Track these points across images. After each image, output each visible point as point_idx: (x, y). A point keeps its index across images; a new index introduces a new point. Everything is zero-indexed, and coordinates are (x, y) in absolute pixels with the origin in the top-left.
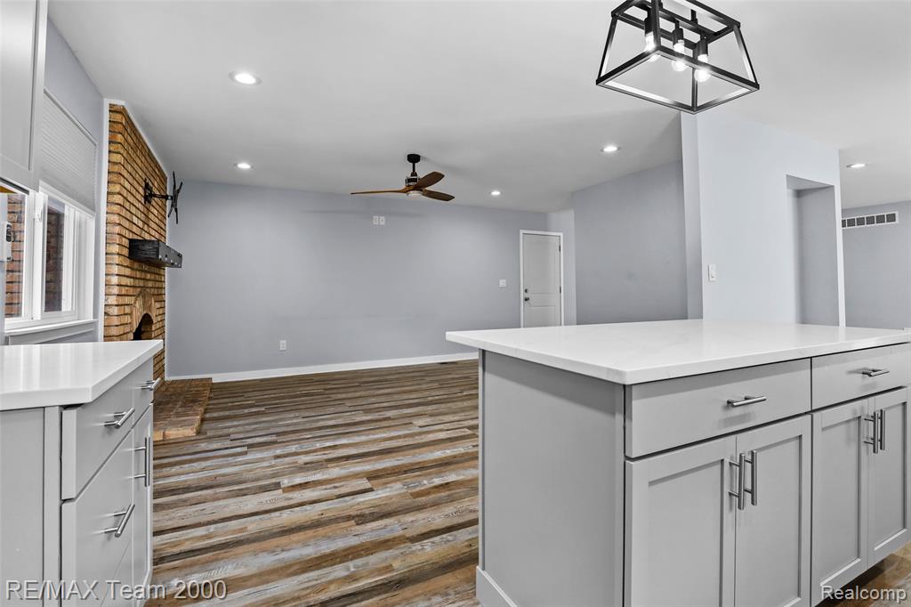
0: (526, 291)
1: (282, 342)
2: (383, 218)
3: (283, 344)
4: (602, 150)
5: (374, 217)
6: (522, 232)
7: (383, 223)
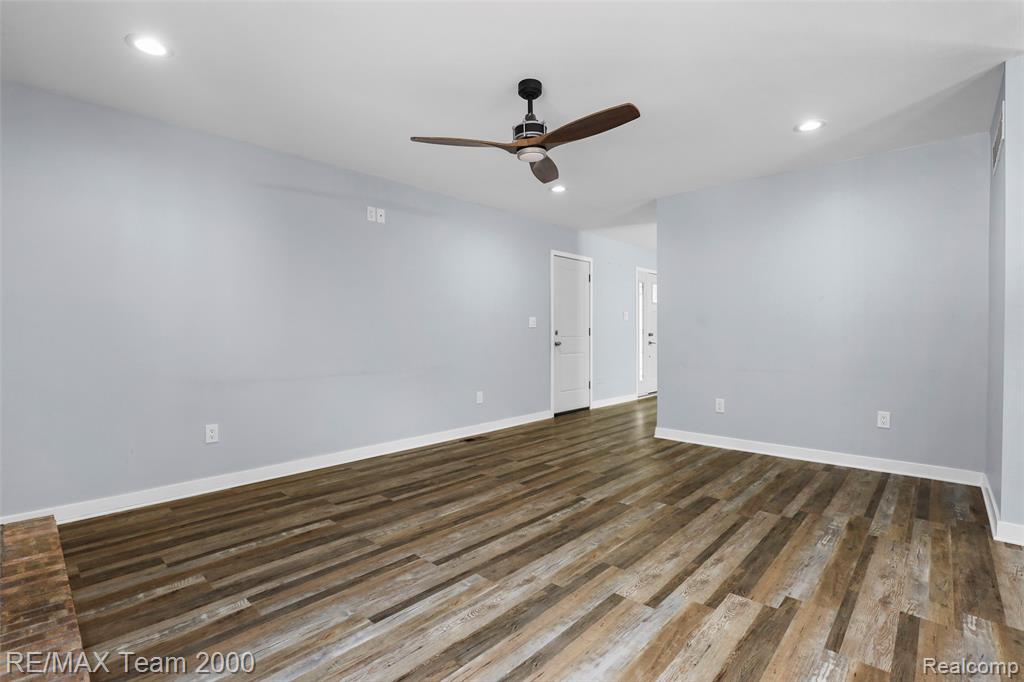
0: (556, 333)
1: (209, 427)
2: (381, 211)
3: (212, 432)
4: (796, 129)
5: (369, 208)
6: (554, 252)
7: (382, 220)
